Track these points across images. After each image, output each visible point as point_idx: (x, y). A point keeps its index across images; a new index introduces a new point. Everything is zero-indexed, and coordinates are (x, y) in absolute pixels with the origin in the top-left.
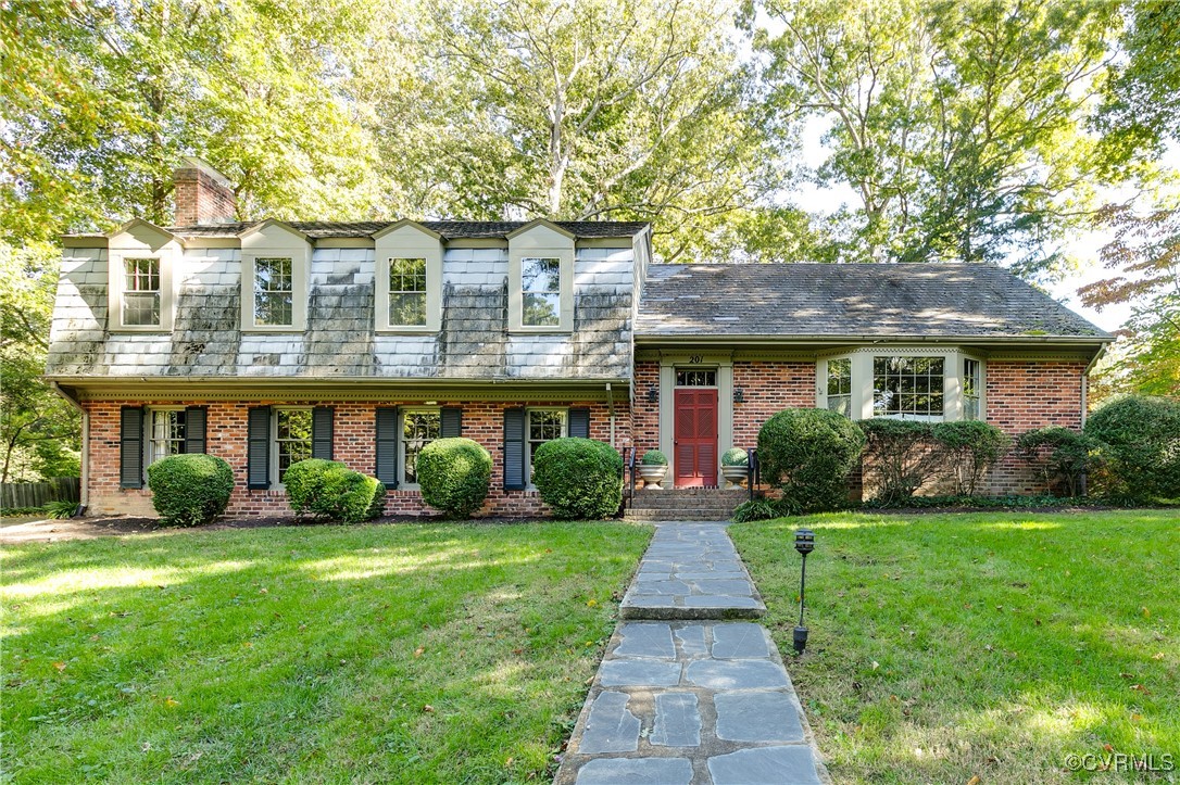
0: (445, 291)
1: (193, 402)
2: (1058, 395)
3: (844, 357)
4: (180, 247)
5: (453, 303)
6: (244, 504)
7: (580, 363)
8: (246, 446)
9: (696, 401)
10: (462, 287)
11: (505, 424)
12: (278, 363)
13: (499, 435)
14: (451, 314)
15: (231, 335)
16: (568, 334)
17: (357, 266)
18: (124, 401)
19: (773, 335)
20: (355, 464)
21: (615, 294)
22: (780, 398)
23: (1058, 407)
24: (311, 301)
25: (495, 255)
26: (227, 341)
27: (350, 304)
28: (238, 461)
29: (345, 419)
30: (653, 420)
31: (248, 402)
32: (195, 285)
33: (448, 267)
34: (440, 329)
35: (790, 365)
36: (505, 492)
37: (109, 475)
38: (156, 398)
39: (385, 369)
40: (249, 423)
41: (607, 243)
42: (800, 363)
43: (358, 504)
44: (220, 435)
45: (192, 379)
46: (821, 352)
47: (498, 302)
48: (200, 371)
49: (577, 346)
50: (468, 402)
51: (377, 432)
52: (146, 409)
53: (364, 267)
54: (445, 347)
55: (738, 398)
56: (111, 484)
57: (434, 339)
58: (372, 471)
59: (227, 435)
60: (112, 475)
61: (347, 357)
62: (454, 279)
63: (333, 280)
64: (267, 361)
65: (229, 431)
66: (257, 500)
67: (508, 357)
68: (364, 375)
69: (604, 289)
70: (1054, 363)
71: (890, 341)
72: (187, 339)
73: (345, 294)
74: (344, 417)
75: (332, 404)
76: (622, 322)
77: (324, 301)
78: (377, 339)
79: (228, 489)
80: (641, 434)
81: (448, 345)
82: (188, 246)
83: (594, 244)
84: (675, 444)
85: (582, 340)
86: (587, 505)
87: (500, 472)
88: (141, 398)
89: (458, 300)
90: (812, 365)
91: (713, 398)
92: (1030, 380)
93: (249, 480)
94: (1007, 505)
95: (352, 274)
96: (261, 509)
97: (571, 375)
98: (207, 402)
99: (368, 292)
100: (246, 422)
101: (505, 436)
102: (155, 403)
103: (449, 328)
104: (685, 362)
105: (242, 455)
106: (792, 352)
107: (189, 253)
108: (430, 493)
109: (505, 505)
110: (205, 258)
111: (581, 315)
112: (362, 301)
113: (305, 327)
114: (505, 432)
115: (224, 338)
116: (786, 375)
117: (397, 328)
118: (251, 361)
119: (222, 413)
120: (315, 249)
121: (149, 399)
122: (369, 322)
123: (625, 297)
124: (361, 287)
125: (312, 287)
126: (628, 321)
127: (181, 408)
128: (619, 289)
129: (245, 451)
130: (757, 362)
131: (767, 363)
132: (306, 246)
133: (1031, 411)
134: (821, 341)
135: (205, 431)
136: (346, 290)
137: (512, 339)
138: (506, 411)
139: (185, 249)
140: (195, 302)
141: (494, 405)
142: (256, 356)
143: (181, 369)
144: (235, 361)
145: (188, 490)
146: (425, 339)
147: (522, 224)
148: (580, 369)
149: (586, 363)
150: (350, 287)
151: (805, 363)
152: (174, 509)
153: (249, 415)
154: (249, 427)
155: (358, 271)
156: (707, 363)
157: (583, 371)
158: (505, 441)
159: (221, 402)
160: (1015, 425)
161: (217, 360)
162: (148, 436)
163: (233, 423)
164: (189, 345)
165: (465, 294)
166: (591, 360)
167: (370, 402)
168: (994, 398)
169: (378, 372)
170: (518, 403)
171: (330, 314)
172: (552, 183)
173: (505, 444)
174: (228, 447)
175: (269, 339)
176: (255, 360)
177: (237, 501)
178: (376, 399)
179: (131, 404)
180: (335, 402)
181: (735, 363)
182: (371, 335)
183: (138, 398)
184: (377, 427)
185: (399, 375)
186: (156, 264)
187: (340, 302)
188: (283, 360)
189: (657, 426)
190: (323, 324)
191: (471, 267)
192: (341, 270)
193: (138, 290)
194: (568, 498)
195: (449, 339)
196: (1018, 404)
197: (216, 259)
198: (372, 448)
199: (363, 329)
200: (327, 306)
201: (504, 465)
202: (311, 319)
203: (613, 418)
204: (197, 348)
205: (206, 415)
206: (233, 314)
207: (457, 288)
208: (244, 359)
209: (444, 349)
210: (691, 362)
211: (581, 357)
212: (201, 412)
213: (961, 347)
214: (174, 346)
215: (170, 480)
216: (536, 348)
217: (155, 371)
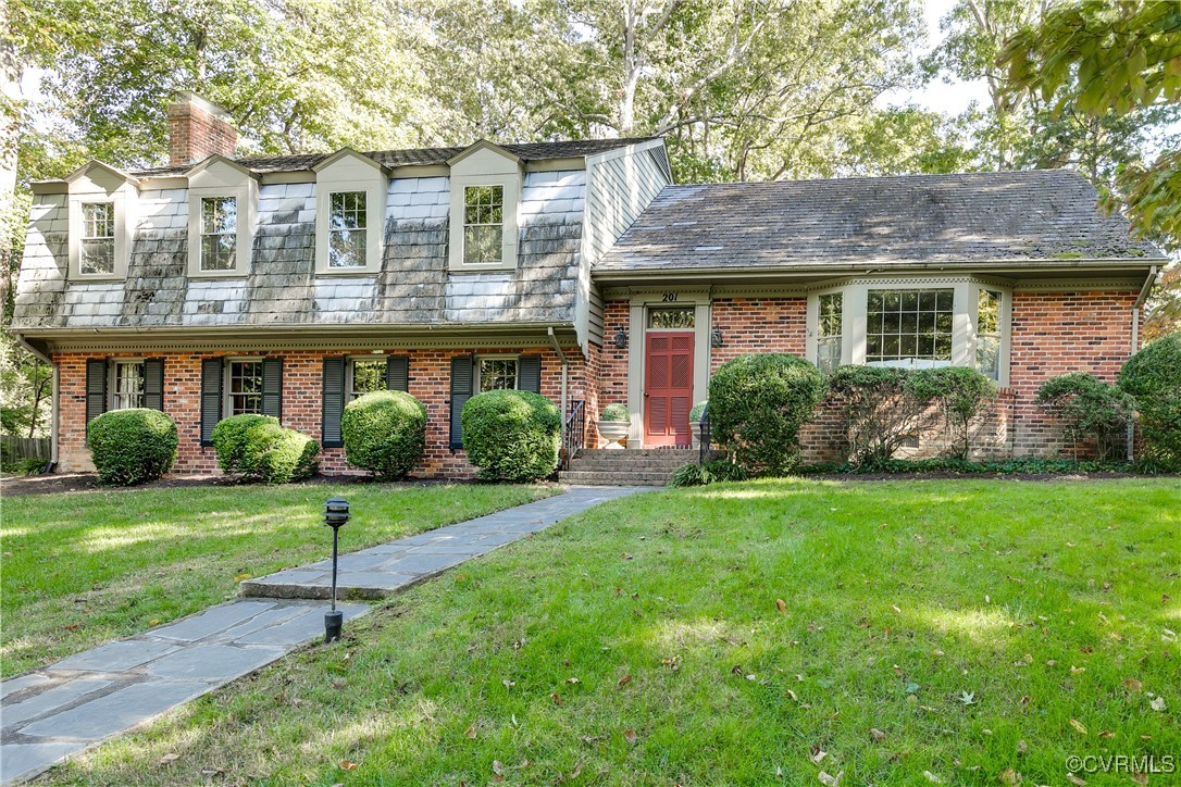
0: (388, 226)
1: (151, 353)
2: (1102, 333)
3: (836, 291)
4: (135, 191)
5: (395, 240)
6: (197, 462)
7: (522, 304)
8: (199, 400)
9: (670, 346)
10: (404, 221)
11: (452, 375)
12: (221, 311)
13: (446, 387)
14: (392, 253)
15: (178, 282)
16: (511, 271)
17: (301, 202)
18: (89, 354)
19: (747, 266)
20: (302, 420)
21: (564, 224)
22: (765, 341)
23: (1100, 349)
24: (255, 243)
25: (439, 184)
26: (175, 288)
27: (293, 244)
28: (192, 416)
29: (294, 370)
30: (621, 368)
31: (201, 353)
32: (148, 228)
33: (392, 200)
34: (380, 270)
35: (779, 302)
36: (452, 451)
37: (76, 431)
38: (118, 350)
39: (324, 315)
40: (203, 376)
41: (558, 165)
42: (790, 299)
43: (281, 464)
44: (176, 389)
45: (140, 330)
46: (811, 285)
47: (440, 238)
48: (149, 320)
49: (520, 284)
50: (415, 351)
51: (324, 384)
52: (110, 361)
53: (309, 204)
54: (384, 289)
55: (717, 343)
56: (77, 439)
57: (374, 280)
58: (319, 427)
59: (182, 388)
60: (79, 431)
61: (287, 302)
62: (397, 212)
63: (278, 219)
64: (211, 309)
65: (185, 384)
66: (210, 458)
67: (447, 299)
68: (305, 322)
69: (553, 218)
70: (1099, 292)
71: (885, 270)
72: (139, 287)
73: (289, 234)
74: (293, 369)
75: (281, 354)
76: (569, 257)
77: (268, 242)
78: (317, 282)
79: (169, 446)
80: (608, 385)
81: (388, 288)
82: (144, 187)
83: (544, 167)
84: (646, 396)
85: (525, 278)
86: (508, 467)
87: (446, 428)
88: (104, 350)
89: (400, 236)
90: (803, 300)
91: (687, 341)
92: (1067, 314)
93: (202, 436)
94: (1001, 470)
95: (296, 211)
96: (213, 467)
97: (511, 319)
98: (165, 353)
99: (309, 231)
100: (200, 374)
101: (452, 388)
102: (117, 355)
103: (389, 269)
104: (657, 300)
105: (196, 410)
106: (776, 287)
107: (144, 195)
108: (351, 452)
109: (451, 465)
110: (159, 200)
111: (527, 250)
112: (305, 242)
113: (248, 271)
114: (452, 384)
115: (172, 285)
116: (772, 313)
117: (336, 270)
118: (195, 310)
119: (178, 365)
120: (262, 185)
121: (111, 352)
122: (310, 263)
123: (574, 227)
124: (305, 226)
125: (257, 228)
126: (576, 255)
127: (141, 360)
128: (568, 218)
129: (198, 406)
130: (739, 299)
131: (752, 299)
132: (251, 183)
133: (1067, 354)
134: (804, 272)
135: (163, 385)
136: (290, 229)
137: (452, 279)
138: (454, 360)
139: (140, 191)
140: (148, 247)
141: (441, 353)
142: (201, 304)
143: (132, 319)
144: (182, 310)
145: (122, 447)
146: (364, 281)
147: (463, 149)
148: (522, 311)
149: (529, 305)
150: (294, 225)
151: (796, 299)
152: (110, 466)
153: (203, 366)
154: (203, 380)
155: (302, 208)
156: (682, 300)
157: (525, 313)
158: (452, 393)
159: (176, 353)
160: (1047, 372)
161: (165, 308)
162: (112, 389)
163: (188, 376)
164: (140, 294)
165: (408, 229)
166: (534, 301)
167: (319, 352)
168: (1020, 338)
169: (316, 318)
170: (467, 350)
171: (274, 256)
172: (624, 96)
173: (451, 398)
174: (183, 401)
175: (215, 285)
176: (200, 308)
177: (191, 458)
178: (324, 348)
179: (96, 357)
180: (285, 352)
181: (715, 300)
182: (311, 278)
183: (103, 351)
184: (324, 380)
185: (336, 322)
186: (110, 208)
187: (284, 243)
188: (227, 307)
189: (626, 375)
190: (266, 267)
191: (416, 199)
192: (285, 207)
193: (95, 237)
194: (489, 458)
195: (388, 281)
196: (1050, 345)
197: (169, 200)
198: (320, 402)
199: (304, 272)
200: (271, 248)
201: (451, 420)
202: (255, 262)
203: (565, 367)
204: (147, 296)
205: (163, 368)
206: (182, 259)
207: (400, 223)
208: (191, 307)
209: (382, 292)
210: (665, 300)
211: (523, 297)
212: (158, 365)
213: (974, 275)
214: (126, 294)
215: (105, 436)
216: (479, 288)
217: (108, 321)
